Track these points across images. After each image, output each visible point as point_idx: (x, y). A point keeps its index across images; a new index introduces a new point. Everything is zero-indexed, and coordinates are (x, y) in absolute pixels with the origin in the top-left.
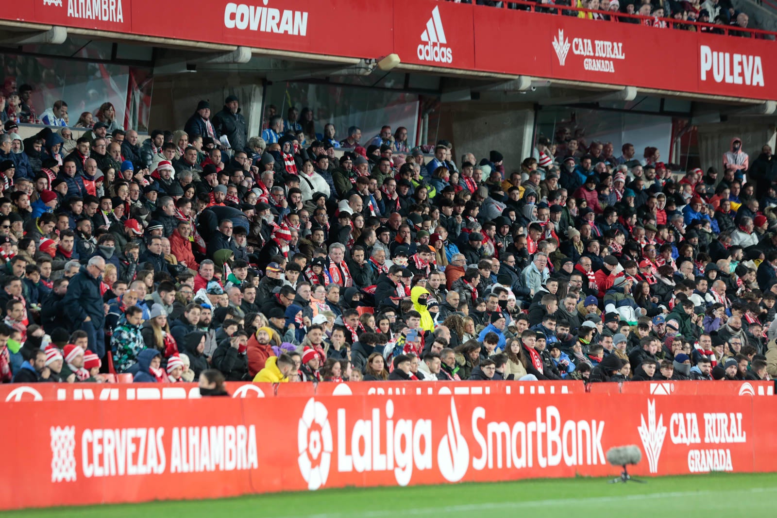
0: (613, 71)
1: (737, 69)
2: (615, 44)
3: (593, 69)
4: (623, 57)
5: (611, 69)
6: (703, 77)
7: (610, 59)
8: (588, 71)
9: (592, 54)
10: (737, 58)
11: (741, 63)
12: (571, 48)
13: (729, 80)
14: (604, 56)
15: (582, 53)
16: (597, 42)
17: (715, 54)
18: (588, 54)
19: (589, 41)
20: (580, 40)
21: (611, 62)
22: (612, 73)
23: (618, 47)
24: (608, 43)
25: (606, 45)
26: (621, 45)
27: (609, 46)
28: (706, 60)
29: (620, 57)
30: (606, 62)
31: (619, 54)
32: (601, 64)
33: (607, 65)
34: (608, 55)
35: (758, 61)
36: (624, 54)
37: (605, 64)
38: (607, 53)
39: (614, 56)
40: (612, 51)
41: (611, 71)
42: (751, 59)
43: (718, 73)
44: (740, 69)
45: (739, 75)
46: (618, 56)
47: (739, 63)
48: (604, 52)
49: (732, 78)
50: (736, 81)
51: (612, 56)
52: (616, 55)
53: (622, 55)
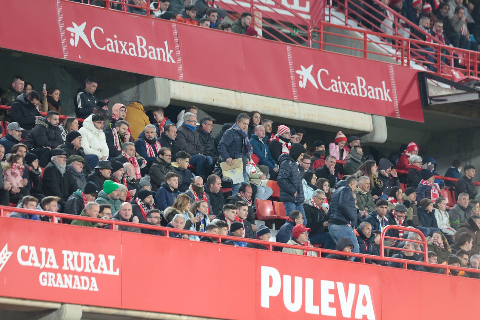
0: (96, 289)
1: (326, 298)
2: (102, 257)
3: (56, 285)
4: (117, 273)
5: (94, 287)
6: (265, 303)
7: (90, 275)
8: (47, 287)
9: (55, 266)
10: (326, 285)
11: (334, 292)
12: (14, 256)
13: (311, 309)
14: (79, 270)
15: (37, 264)
16: (65, 253)
17: (287, 279)
18: (48, 266)
19: (51, 251)
20: (33, 249)
21: (93, 279)
22: (93, 292)
23: (108, 261)
24: (88, 255)
25: (85, 258)
26: (112, 258)
27: (90, 258)
28: (271, 285)
29: (111, 272)
30: (83, 278)
31: (109, 269)
32: (73, 279)
33: (85, 281)
34: (87, 270)
35: (365, 290)
36: (118, 270)
37: (80, 280)
38: (85, 267)
39: (99, 271)
40: (96, 263)
41: (91, 289)
42: (352, 287)
43: (293, 301)
44: (331, 298)
45: (331, 305)
46: (106, 272)
47: (331, 292)
48: (79, 265)
49: (318, 307)
50: (323, 313)
51: (94, 271)
52: (102, 269)
53: (115, 270)
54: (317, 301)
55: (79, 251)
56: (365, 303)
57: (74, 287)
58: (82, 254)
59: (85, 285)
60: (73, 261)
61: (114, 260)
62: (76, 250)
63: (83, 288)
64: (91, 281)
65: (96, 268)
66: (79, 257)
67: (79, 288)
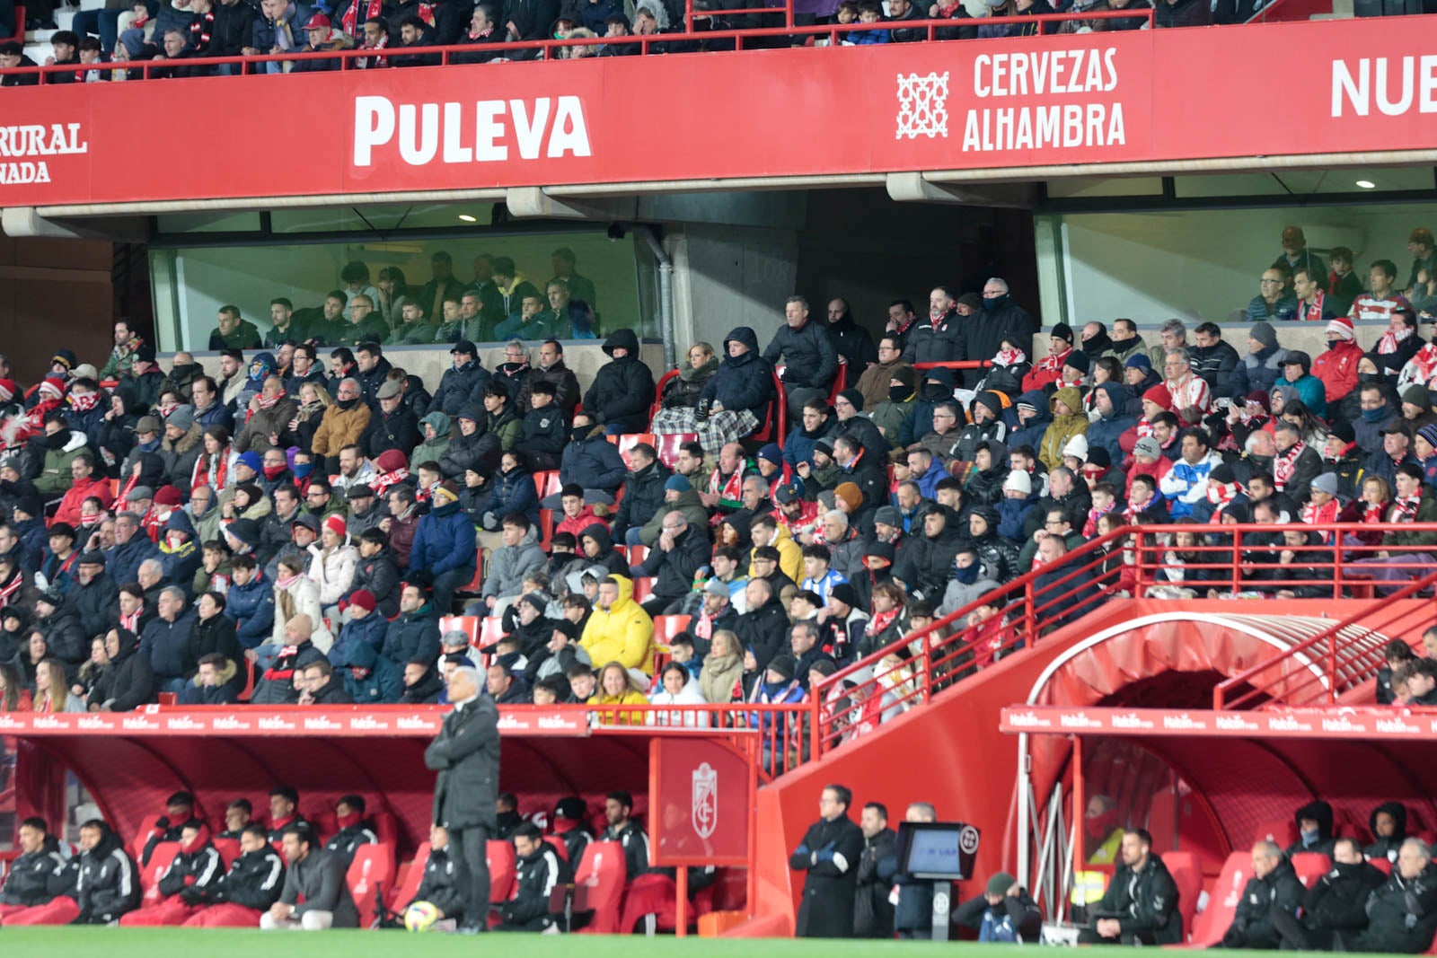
0: (47, 180)
4: (84, 149)
5: (43, 175)
6: (362, 158)
11: (506, 119)
17: (408, 111)
21: (42, 165)
22: (42, 184)
23: (67, 133)
24: (32, 129)
25: (28, 133)
26: (74, 128)
27: (37, 133)
28: (375, 125)
29: (74, 149)
30: (24, 165)
31: (68, 145)
32: (8, 169)
33: (28, 170)
34: (33, 152)
35: (571, 105)
36: (85, 144)
37: (20, 169)
38: (28, 148)
39: (52, 151)
40: (47, 141)
41: (38, 180)
42: (543, 105)
43: (418, 147)
44: (499, 130)
45: (497, 142)
46: (64, 150)
47: (497, 118)
48: (18, 147)
49: (469, 150)
50: (481, 157)
51: (44, 151)
52: (57, 147)
53: (79, 145)
54: (468, 138)
55: (18, 124)
56: (569, 128)
57: (10, 181)
58: (24, 129)
59: (28, 176)
60: (8, 142)
61: (79, 131)
62: (11, 125)
63: (25, 180)
64: (37, 168)
65: (47, 146)
66: (19, 135)
67: (18, 181)
